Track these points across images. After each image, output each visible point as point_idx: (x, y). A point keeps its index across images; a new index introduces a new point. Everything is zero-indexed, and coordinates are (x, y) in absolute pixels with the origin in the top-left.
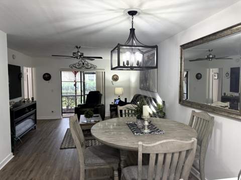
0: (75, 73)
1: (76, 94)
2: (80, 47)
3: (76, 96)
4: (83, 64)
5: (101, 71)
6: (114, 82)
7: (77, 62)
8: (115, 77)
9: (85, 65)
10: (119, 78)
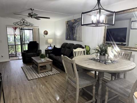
0: (15, 28)
1: (15, 44)
2: (33, 10)
3: (15, 45)
4: (24, 22)
5: (36, 28)
6: (45, 36)
7: (19, 21)
8: (46, 32)
9: (25, 23)
10: (48, 33)
